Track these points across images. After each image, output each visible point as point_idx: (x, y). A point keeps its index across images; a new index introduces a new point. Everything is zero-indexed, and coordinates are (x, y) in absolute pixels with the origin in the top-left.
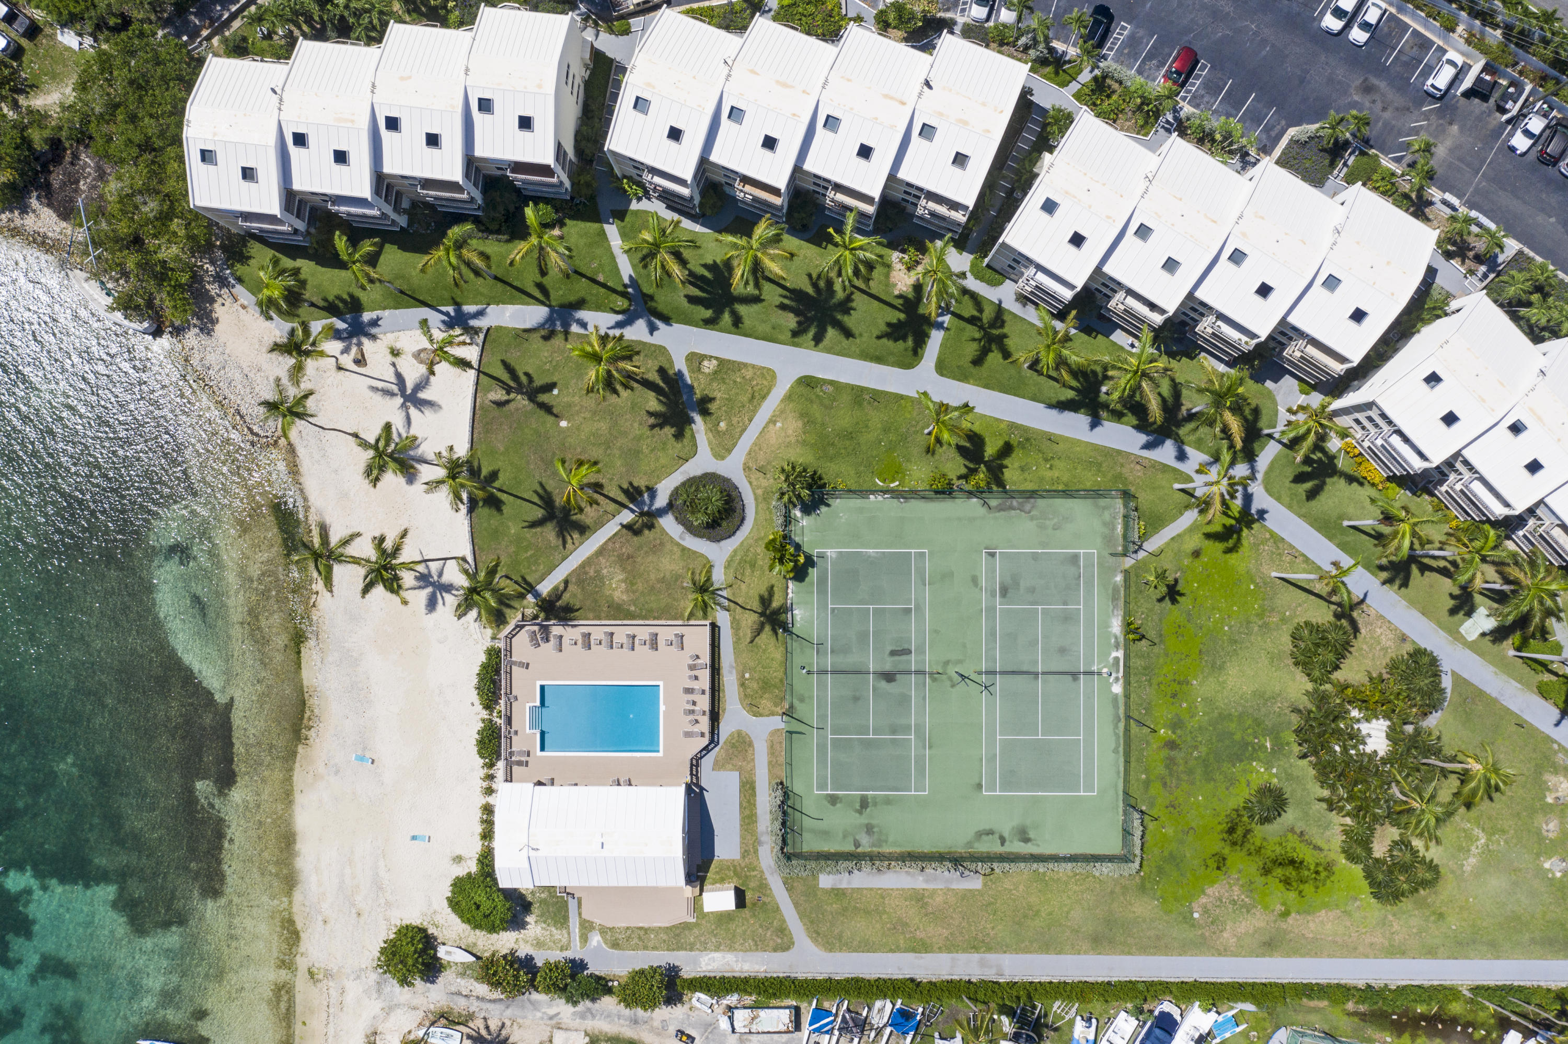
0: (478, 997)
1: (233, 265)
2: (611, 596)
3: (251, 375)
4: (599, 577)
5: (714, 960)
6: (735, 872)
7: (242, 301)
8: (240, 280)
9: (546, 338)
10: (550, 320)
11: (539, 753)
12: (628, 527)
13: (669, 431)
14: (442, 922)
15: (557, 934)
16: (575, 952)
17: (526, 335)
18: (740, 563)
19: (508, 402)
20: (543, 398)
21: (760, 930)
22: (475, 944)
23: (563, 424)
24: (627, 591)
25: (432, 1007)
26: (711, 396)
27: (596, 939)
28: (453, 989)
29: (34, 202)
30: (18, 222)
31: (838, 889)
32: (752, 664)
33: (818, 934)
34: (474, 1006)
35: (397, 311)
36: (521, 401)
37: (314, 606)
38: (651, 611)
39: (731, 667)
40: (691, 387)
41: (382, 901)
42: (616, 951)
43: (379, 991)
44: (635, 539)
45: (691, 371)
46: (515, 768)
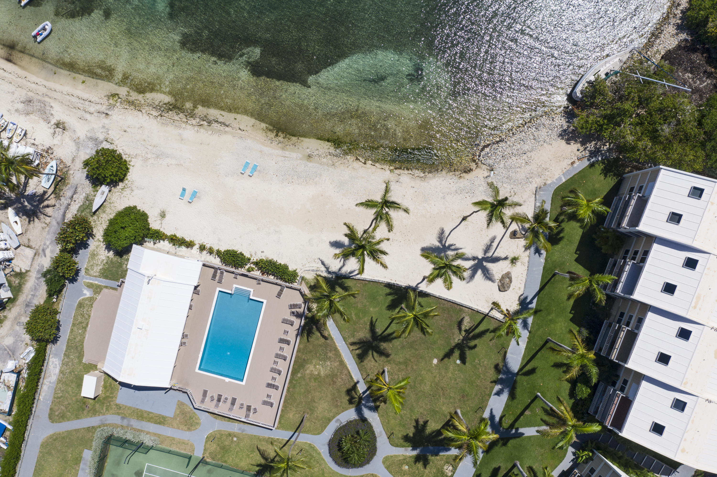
0: (69, 205)
1: (603, 163)
2: (312, 363)
3: (525, 157)
4: (326, 358)
5: (55, 367)
6: (108, 397)
7: (577, 163)
8: (592, 165)
9: (496, 367)
10: (508, 371)
11: (218, 289)
12: (354, 387)
13: (411, 432)
14: (125, 193)
15: (97, 269)
16: (83, 278)
17: (502, 353)
18: (311, 455)
19: (460, 329)
20: (457, 353)
21: (66, 403)
22: (104, 212)
23: (435, 361)
24: (311, 374)
25: (71, 172)
26: (428, 466)
27: (88, 293)
28: (79, 189)
29: (683, 36)
30: (673, 21)
31: (80, 461)
32: (242, 444)
33: (55, 440)
34: (64, 201)
35: (542, 268)
36: (458, 338)
37: (357, 159)
38: (294, 387)
39: (243, 431)
40: (437, 454)
41: (149, 156)
42: (76, 304)
43: (91, 138)
44: (345, 389)
45: (448, 457)
46: (212, 270)
